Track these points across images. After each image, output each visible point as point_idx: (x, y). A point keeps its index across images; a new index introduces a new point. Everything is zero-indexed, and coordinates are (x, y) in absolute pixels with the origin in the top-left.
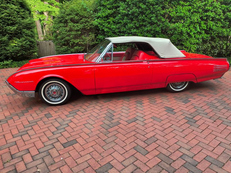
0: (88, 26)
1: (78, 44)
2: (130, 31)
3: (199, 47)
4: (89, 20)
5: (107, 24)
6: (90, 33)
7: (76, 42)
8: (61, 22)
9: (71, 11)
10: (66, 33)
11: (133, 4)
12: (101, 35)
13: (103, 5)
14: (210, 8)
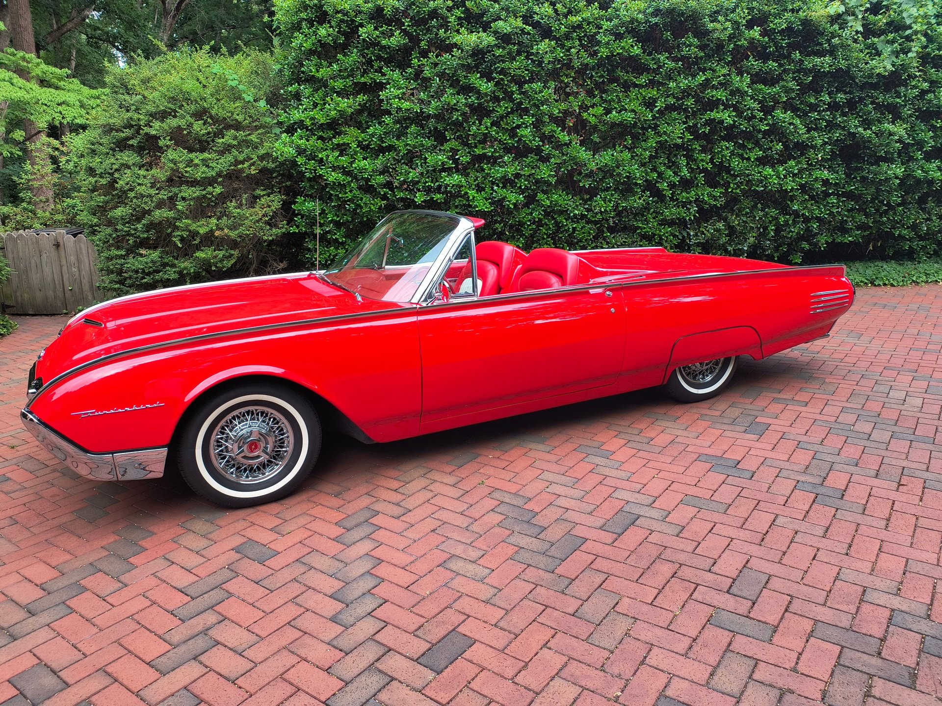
0: (253, 164)
1: (209, 240)
2: (432, 182)
3: (689, 234)
4: (253, 138)
5: (337, 153)
6: (259, 192)
7: (202, 231)
8: (122, 145)
9: (173, 99)
10: (153, 192)
11: (442, 75)
12: (312, 197)
13: (310, 80)
14: (721, 94)
